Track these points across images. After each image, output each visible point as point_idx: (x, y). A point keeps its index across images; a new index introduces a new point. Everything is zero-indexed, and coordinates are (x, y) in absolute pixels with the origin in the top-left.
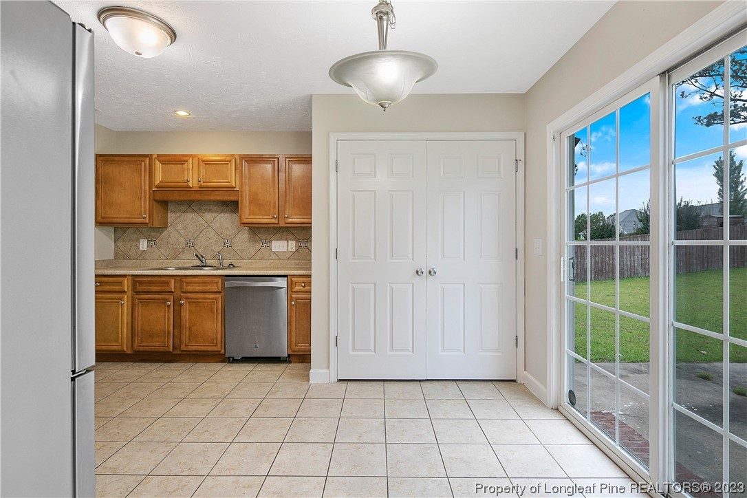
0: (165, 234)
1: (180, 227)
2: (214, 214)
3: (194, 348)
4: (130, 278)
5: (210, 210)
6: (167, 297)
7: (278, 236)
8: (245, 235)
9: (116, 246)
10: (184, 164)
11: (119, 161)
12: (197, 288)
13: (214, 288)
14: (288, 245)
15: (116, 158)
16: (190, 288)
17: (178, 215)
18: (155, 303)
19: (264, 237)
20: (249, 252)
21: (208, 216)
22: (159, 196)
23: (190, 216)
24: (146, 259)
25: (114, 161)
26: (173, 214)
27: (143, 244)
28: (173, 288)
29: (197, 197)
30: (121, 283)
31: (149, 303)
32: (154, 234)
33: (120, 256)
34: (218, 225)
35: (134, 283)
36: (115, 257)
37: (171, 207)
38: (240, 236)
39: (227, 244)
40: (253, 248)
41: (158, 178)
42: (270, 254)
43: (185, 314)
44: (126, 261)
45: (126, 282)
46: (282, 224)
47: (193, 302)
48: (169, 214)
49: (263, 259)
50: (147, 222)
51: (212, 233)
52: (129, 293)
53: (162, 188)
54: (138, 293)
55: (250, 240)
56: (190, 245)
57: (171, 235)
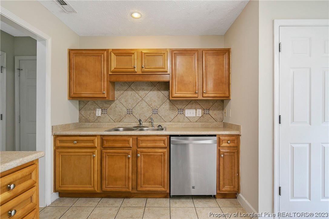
0: (113, 105)
1: (123, 101)
2: (146, 92)
3: (148, 189)
4: (99, 137)
5: (143, 89)
6: (127, 151)
7: (189, 106)
8: (167, 106)
9: (80, 113)
10: (131, 56)
11: (85, 54)
12: (149, 145)
13: (162, 145)
14: (196, 113)
15: (84, 52)
16: (144, 145)
17: (122, 92)
18: (118, 155)
19: (180, 107)
20: (170, 117)
21: (142, 93)
22: (114, 79)
23: (130, 93)
24: (100, 122)
25: (83, 53)
26: (118, 92)
27: (99, 112)
28: (131, 144)
29: (140, 79)
30: (93, 141)
31: (114, 156)
32: (105, 105)
33: (83, 121)
34: (149, 99)
35: (102, 141)
36: (79, 121)
37: (117, 87)
38: (163, 106)
39: (155, 111)
40: (173, 114)
41: (114, 65)
42: (184, 118)
43: (141, 164)
44: (87, 123)
45: (96, 140)
46: (200, 98)
47: (147, 155)
48: (116, 92)
49: (179, 122)
50: (106, 96)
51: (144, 104)
52: (99, 148)
53: (116, 73)
54: (105, 148)
55: (170, 109)
56: (130, 112)
57: (117, 106)
